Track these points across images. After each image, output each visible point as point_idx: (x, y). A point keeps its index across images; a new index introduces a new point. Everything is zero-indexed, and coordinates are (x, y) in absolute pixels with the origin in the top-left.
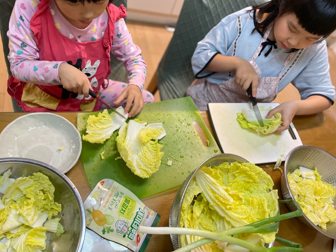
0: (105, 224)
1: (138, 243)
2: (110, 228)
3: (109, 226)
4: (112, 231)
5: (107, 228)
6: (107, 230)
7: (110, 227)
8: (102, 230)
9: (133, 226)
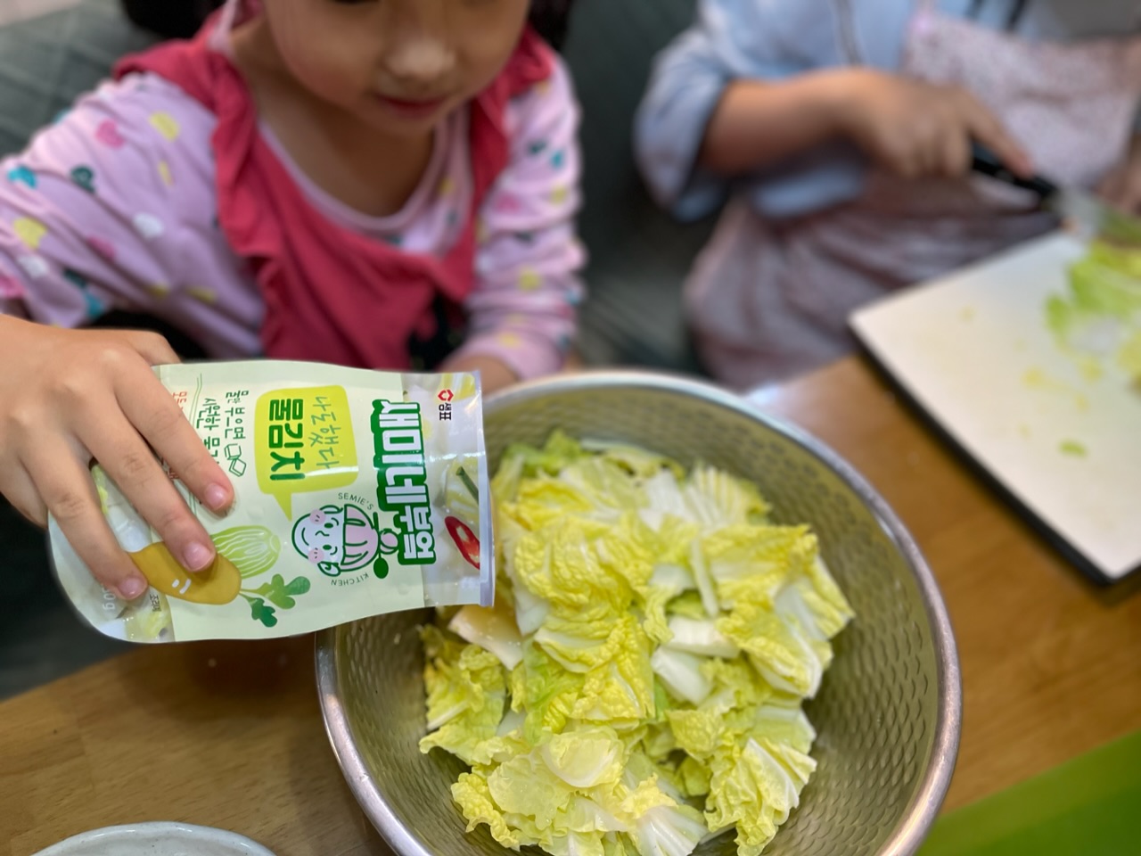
0: (241, 579)
1: (472, 556)
2: (282, 581)
3: (267, 578)
4: (302, 586)
5: (264, 589)
6: (271, 599)
7: (278, 579)
8: (250, 611)
9: (390, 500)
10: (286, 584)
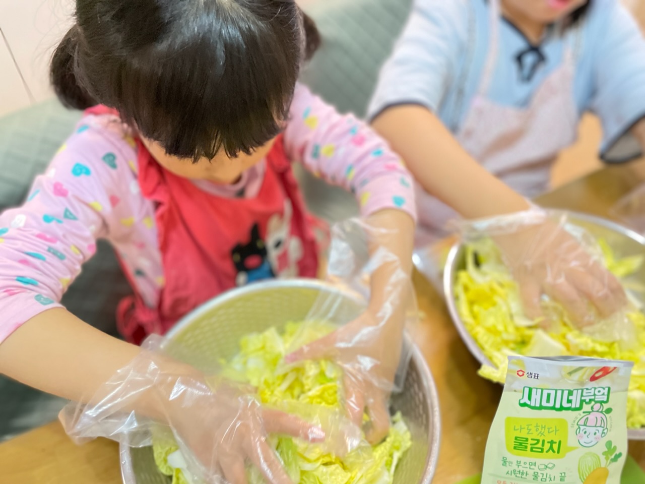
0: (600, 467)
1: (610, 370)
3: (603, 458)
4: (609, 443)
5: (607, 459)
6: (611, 455)
7: (604, 453)
8: (614, 463)
9: (578, 406)
10: (607, 450)
